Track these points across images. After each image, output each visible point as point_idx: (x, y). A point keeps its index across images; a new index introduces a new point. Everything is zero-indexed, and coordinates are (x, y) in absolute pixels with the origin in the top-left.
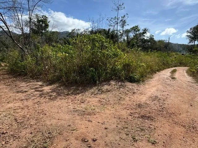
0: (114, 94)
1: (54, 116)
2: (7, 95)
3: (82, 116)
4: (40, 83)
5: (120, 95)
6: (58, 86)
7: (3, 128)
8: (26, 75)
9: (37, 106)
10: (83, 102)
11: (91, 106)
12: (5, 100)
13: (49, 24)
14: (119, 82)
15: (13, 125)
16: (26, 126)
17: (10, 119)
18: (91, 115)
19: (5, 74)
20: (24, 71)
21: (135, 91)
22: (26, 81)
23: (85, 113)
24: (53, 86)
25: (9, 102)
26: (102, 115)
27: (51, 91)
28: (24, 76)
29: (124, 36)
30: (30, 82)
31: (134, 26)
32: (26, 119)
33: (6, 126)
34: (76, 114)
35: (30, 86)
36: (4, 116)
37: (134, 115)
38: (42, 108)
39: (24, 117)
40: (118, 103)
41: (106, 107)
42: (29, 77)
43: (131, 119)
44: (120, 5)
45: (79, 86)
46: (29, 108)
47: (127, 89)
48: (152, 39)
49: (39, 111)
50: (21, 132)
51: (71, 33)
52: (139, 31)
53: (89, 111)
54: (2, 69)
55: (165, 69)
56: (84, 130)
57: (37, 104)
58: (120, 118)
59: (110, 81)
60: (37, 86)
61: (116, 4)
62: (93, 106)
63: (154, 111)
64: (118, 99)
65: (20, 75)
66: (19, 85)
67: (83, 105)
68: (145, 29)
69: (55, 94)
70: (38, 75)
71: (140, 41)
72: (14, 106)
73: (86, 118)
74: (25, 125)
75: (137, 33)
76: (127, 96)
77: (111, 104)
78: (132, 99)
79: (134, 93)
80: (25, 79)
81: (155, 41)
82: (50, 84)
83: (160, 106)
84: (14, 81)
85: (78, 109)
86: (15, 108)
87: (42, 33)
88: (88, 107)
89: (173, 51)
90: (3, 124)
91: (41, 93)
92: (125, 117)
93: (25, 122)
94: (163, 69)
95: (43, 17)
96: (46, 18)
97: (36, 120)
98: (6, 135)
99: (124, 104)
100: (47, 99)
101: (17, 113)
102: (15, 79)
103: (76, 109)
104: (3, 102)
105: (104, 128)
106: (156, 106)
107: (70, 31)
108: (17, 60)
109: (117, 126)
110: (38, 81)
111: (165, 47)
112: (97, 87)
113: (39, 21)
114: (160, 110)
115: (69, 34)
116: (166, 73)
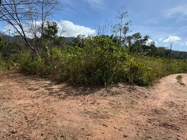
0: (125, 97)
1: (65, 116)
2: (18, 92)
3: (95, 119)
4: (48, 82)
5: (132, 98)
6: (66, 86)
7: (13, 126)
8: (35, 74)
9: (46, 104)
10: (93, 104)
11: (102, 108)
12: (16, 96)
13: (58, 30)
14: (127, 85)
15: (23, 123)
16: (37, 126)
17: (21, 116)
18: (104, 119)
19: (16, 73)
20: (34, 71)
21: (147, 95)
22: (35, 79)
23: (97, 115)
24: (60, 85)
25: (20, 99)
26: (117, 119)
27: (59, 90)
28: (34, 75)
29: (126, 42)
30: (39, 80)
31: (136, 33)
32: (36, 118)
33: (16, 125)
34: (88, 116)
35: (39, 84)
36: (15, 113)
37: (154, 122)
38: (52, 107)
39: (34, 115)
40: (131, 107)
41: (119, 111)
42: (38, 76)
43: (151, 126)
44: (124, 13)
45: (87, 87)
46: (39, 106)
47: (138, 92)
48: (152, 46)
49: (49, 110)
50: (31, 132)
51: (76, 38)
52: (140, 37)
53: (101, 113)
54: (14, 69)
55: (169, 75)
56: (101, 137)
57: (47, 102)
58: (138, 124)
59: (117, 84)
60: (46, 85)
61: (120, 12)
62: (105, 108)
63: (175, 119)
64: (129, 102)
65: (30, 74)
66: (29, 83)
67: (93, 106)
68: (147, 36)
69: (64, 93)
70: (47, 75)
71: (141, 47)
72: (24, 103)
73: (99, 121)
74: (35, 124)
75: (138, 39)
76: (139, 100)
77: (123, 108)
78: (145, 103)
79: (146, 97)
80: (34, 77)
81: (156, 48)
82: (58, 83)
83: (180, 114)
84: (24, 78)
85: (89, 110)
86: (25, 105)
87: (51, 37)
88: (99, 109)
89: (174, 58)
90: (13, 122)
91: (50, 91)
92: (143, 124)
93: (35, 121)
94: (168, 75)
95: (53, 24)
96: (56, 24)
97: (46, 119)
98: (15, 135)
99: (138, 109)
100: (56, 98)
101: (27, 110)
102: (25, 77)
103: (87, 111)
104: (14, 98)
105: (122, 135)
106: (175, 113)
107: (76, 37)
108: (28, 60)
109: (137, 134)
110: (46, 80)
111: (165, 54)
112: (105, 89)
113: (49, 27)
114: (182, 118)
115: (75, 39)
116: (172, 79)
